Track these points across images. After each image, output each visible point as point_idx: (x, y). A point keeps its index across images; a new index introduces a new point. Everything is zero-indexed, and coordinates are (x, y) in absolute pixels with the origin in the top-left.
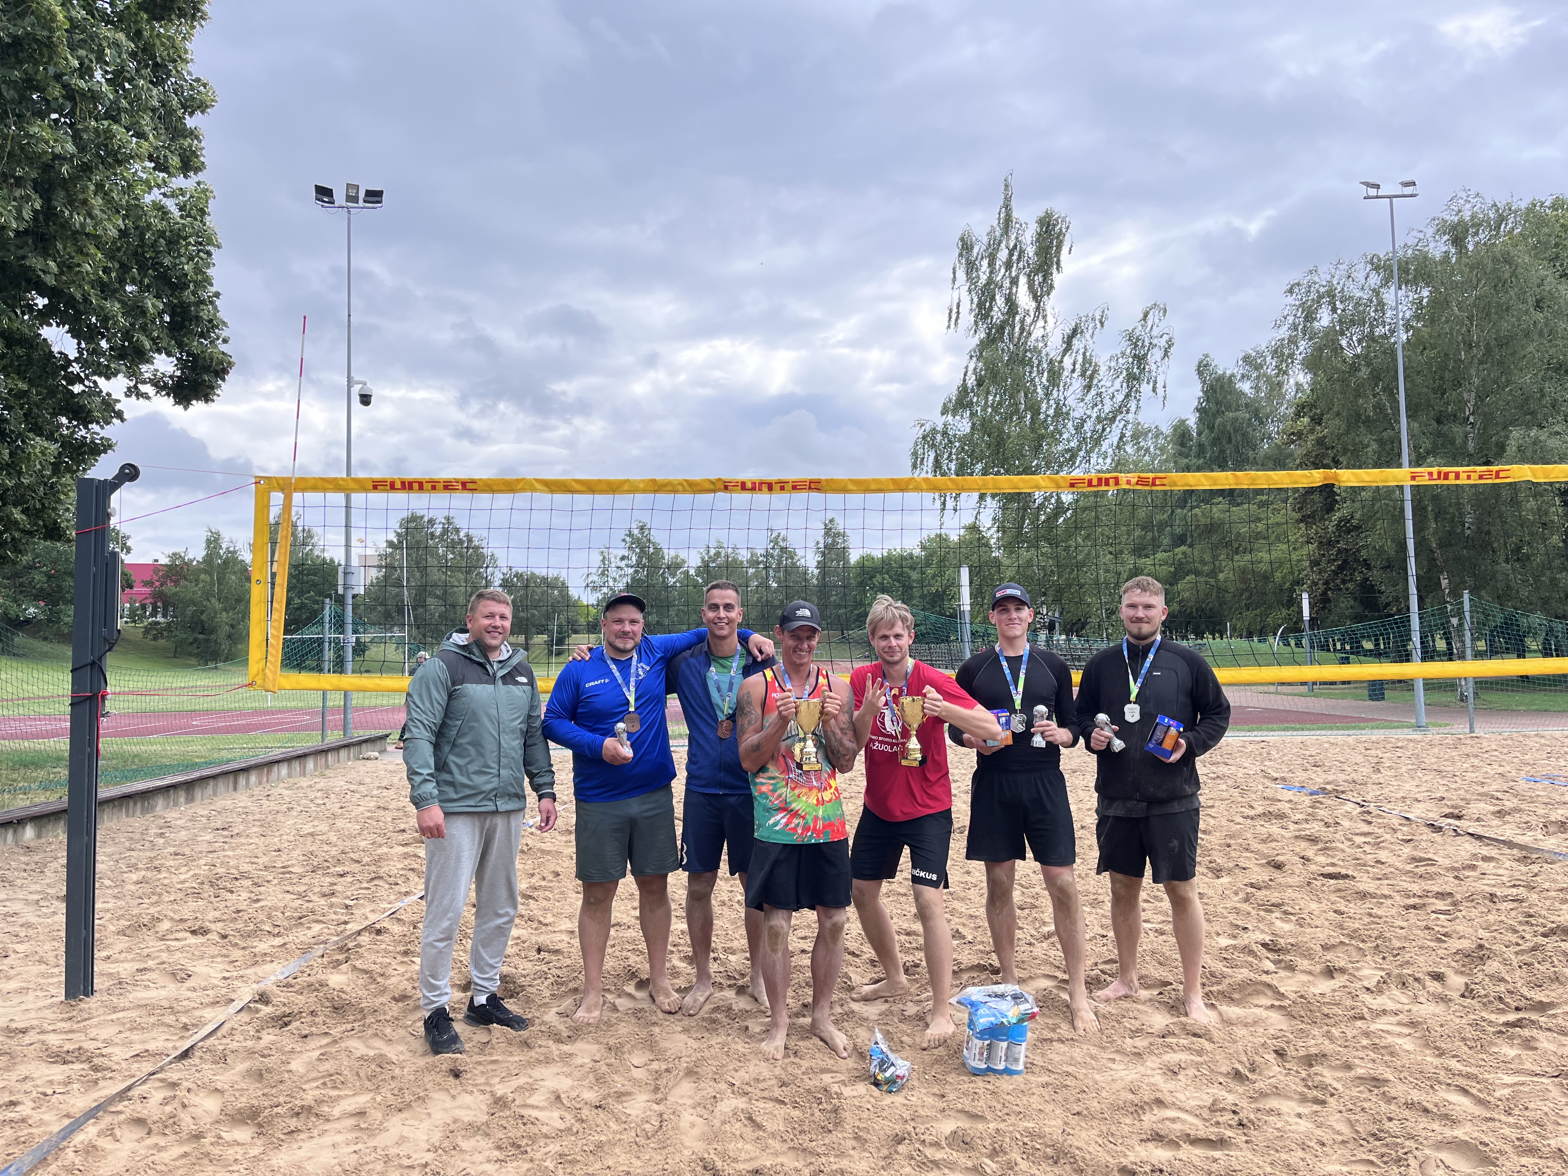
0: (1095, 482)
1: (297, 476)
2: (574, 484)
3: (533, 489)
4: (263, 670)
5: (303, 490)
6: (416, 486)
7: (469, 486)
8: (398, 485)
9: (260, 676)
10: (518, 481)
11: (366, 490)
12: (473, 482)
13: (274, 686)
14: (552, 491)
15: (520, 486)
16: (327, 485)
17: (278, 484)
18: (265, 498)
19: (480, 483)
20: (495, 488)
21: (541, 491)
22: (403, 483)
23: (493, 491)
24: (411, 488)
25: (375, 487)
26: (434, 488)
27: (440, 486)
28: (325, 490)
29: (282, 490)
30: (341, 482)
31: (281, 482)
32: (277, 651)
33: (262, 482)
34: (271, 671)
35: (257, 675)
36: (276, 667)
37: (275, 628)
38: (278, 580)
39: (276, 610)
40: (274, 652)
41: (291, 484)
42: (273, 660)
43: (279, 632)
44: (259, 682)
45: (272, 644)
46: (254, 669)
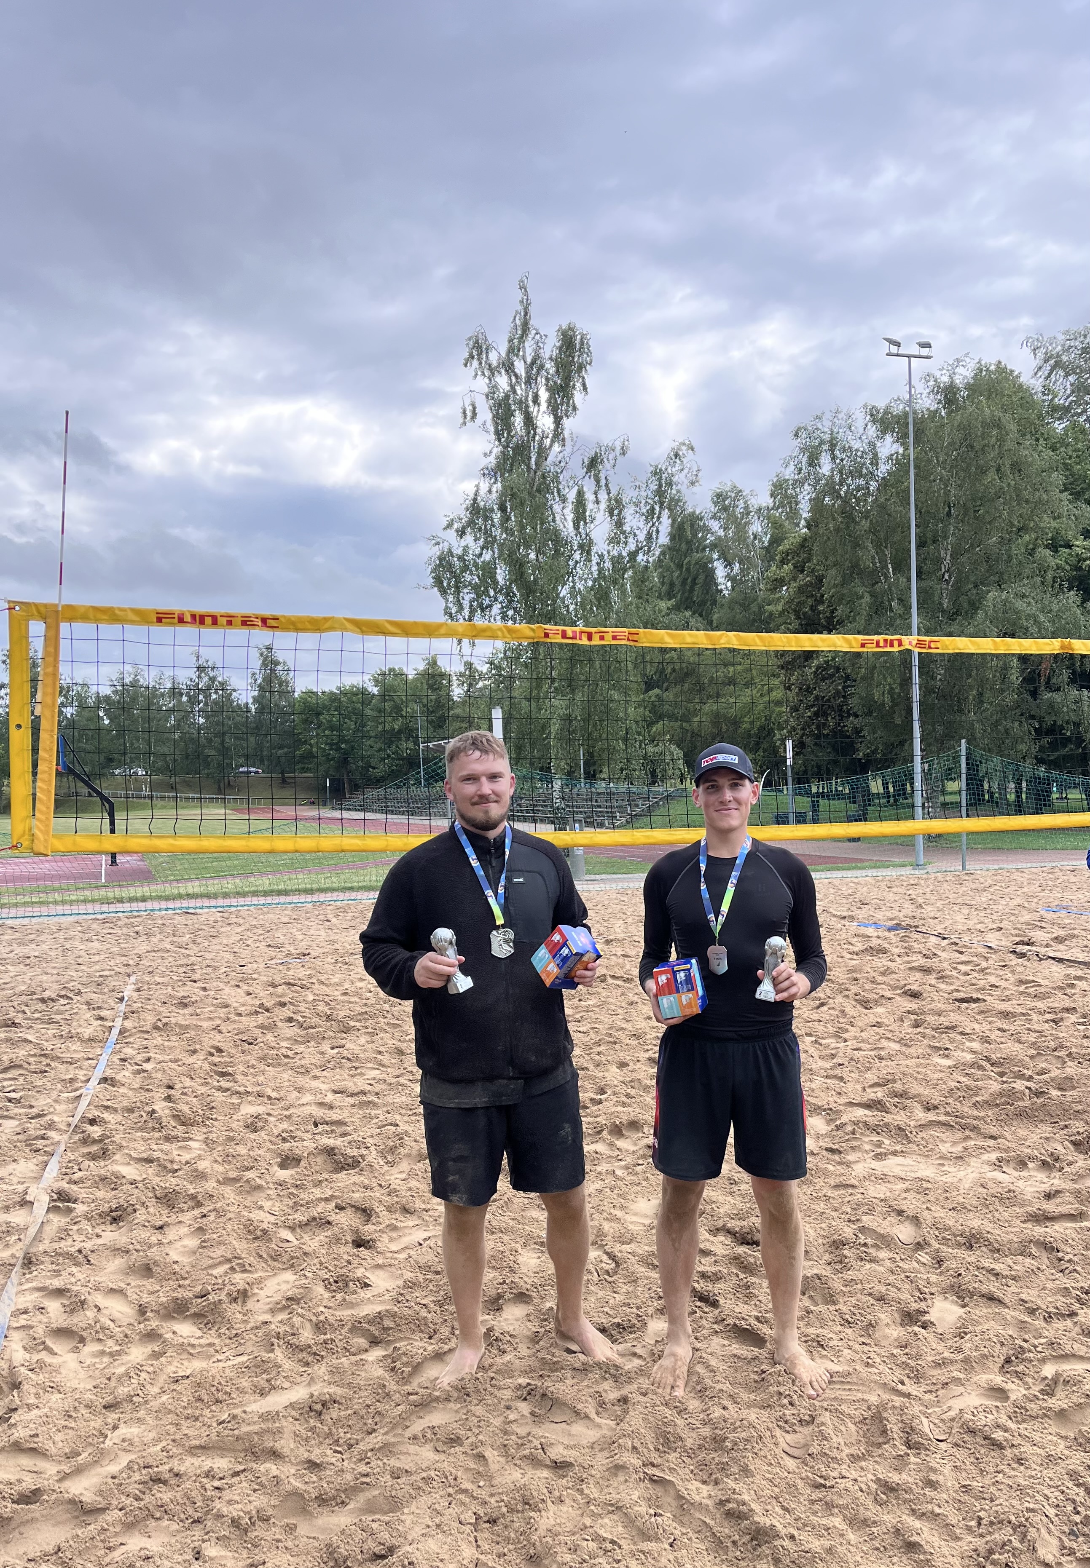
0: (882, 644)
2: (388, 625)
4: (30, 830)
5: (71, 620)
6: (208, 620)
7: (271, 622)
8: (188, 618)
9: (26, 837)
10: (326, 619)
11: (148, 623)
12: (276, 619)
13: (46, 847)
14: (363, 632)
15: (327, 625)
16: (100, 615)
17: (39, 612)
18: (23, 627)
19: (282, 619)
20: (299, 626)
21: (352, 631)
23: (297, 630)
24: (202, 622)
25: (159, 620)
26: (230, 623)
27: (238, 621)
28: (97, 621)
29: (44, 619)
30: (117, 612)
31: (42, 609)
32: (48, 808)
33: (17, 608)
34: (40, 830)
35: (23, 835)
36: (47, 826)
37: (43, 781)
38: (44, 725)
39: (45, 760)
40: (44, 809)
41: (57, 612)
42: (43, 817)
43: (50, 785)
44: (26, 843)
45: (41, 800)
46: (20, 828)
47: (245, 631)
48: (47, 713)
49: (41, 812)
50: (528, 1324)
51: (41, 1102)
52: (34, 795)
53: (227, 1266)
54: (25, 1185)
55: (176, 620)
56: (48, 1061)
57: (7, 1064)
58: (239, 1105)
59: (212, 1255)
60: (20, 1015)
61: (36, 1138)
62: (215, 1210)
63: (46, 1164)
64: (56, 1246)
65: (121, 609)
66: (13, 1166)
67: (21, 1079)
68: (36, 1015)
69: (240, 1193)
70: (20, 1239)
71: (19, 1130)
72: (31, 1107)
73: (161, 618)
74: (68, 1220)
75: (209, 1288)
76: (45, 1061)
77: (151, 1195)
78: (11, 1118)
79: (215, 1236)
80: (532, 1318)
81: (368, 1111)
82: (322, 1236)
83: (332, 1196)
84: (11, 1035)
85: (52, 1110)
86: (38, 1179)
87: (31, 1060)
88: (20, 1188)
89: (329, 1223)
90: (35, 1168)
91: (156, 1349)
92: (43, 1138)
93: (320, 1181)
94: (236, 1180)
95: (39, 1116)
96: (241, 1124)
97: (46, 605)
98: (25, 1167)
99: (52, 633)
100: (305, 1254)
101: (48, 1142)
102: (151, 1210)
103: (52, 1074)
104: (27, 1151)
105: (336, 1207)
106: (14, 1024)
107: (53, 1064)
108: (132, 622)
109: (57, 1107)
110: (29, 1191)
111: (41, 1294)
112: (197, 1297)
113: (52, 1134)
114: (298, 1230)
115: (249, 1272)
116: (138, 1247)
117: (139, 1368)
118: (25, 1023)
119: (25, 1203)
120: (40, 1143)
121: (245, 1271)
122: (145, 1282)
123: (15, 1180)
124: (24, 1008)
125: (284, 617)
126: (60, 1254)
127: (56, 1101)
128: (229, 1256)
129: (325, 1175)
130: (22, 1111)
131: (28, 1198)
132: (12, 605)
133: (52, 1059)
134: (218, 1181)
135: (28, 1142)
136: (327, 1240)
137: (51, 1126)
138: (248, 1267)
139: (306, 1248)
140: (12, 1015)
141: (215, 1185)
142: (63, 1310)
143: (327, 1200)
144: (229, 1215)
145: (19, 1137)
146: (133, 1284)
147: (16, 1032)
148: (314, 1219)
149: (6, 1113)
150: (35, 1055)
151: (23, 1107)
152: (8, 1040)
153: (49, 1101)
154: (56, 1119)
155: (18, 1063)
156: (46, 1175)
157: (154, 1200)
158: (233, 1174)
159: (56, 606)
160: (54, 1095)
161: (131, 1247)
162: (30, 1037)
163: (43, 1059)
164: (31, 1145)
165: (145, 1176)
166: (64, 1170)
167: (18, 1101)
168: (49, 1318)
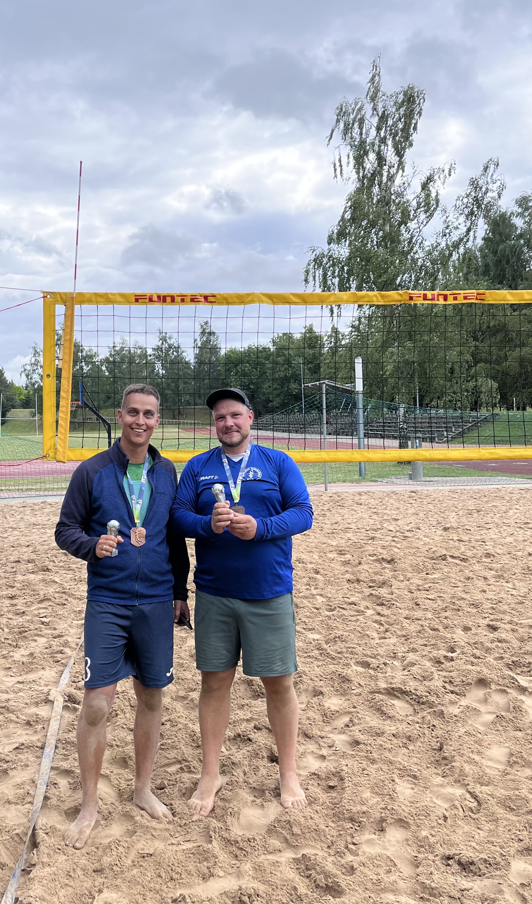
1: (76, 291)
2: (291, 297)
3: (261, 301)
4: (55, 445)
5: (81, 303)
6: (169, 299)
7: (211, 299)
8: (155, 298)
9: (52, 450)
10: (248, 295)
11: (129, 302)
12: (214, 296)
13: (64, 457)
14: (274, 303)
15: (249, 299)
16: (99, 299)
17: (62, 299)
18: (52, 309)
19: (218, 296)
20: (230, 300)
21: (267, 303)
22: (159, 297)
23: (228, 303)
24: (164, 301)
25: (137, 300)
26: (183, 301)
27: (188, 299)
28: (97, 303)
29: (65, 303)
30: (110, 296)
31: (64, 296)
32: (65, 431)
33: (48, 296)
34: (61, 446)
35: (50, 449)
36: (65, 442)
37: (62, 412)
38: (64, 374)
39: (64, 398)
40: (63, 431)
41: (73, 298)
42: (62, 437)
43: (67, 415)
44: (52, 455)
45: (61, 425)
46: (48, 444)
47: (192, 306)
48: (66, 366)
49: (61, 433)
50: (408, 848)
51: (62, 626)
52: (57, 422)
53: (179, 766)
54: (49, 687)
55: (147, 300)
56: (67, 597)
57: (42, 597)
58: (186, 638)
59: (167, 756)
60: (51, 563)
61: (57, 652)
62: (169, 720)
63: (62, 672)
64: (66, 736)
65: (112, 294)
66: (42, 672)
67: (50, 608)
68: (61, 564)
69: (187, 708)
70: (44, 728)
71: (47, 645)
72: (55, 629)
73: (138, 299)
74: (74, 717)
75: (166, 782)
76: (65, 597)
77: (127, 704)
78: (43, 636)
79: (169, 741)
80: (410, 843)
82: (246, 749)
83: (251, 718)
84: (46, 577)
85: (67, 632)
86: (57, 683)
87: (56, 595)
88: (46, 689)
89: (250, 740)
90: (54, 674)
91: (130, 828)
92: (61, 653)
93: (243, 705)
94: (184, 698)
95: (60, 636)
96: (188, 653)
97: (65, 294)
98: (49, 674)
99: (69, 312)
100: (233, 763)
101: (64, 656)
102: (128, 715)
103: (68, 606)
104: (51, 662)
105: (255, 727)
106: (48, 570)
107: (69, 599)
108: (119, 303)
109: (71, 630)
110: (51, 693)
111: (56, 772)
112: (157, 789)
113: (67, 650)
115: (194, 772)
116: (119, 743)
117: (118, 842)
118: (54, 569)
119: (48, 701)
120: (59, 656)
121: (190, 772)
122: (123, 771)
123: (43, 683)
124: (54, 559)
125: (220, 294)
126: (69, 743)
127: (70, 626)
128: (180, 759)
129: (247, 701)
130: (49, 632)
131: (51, 698)
132: (45, 295)
133: (69, 596)
134: (172, 698)
135: (52, 655)
136: (249, 754)
137: (66, 644)
138: (193, 769)
139: (235, 760)
140: (47, 563)
141: (169, 700)
142: (69, 786)
143: (248, 720)
144: (180, 726)
145: (47, 650)
146: (115, 772)
147: (49, 575)
148: (239, 735)
149: (40, 633)
150: (58, 592)
151: (50, 629)
152: (44, 580)
153: (66, 625)
154: (70, 639)
155: (49, 597)
156: (61, 682)
157: (129, 708)
158: (182, 693)
159: (72, 294)
160: (69, 621)
161: (114, 743)
162: (57, 580)
163: (64, 595)
164: (54, 657)
165: (124, 689)
166: (73, 678)
167: (47, 624)
168: (60, 792)
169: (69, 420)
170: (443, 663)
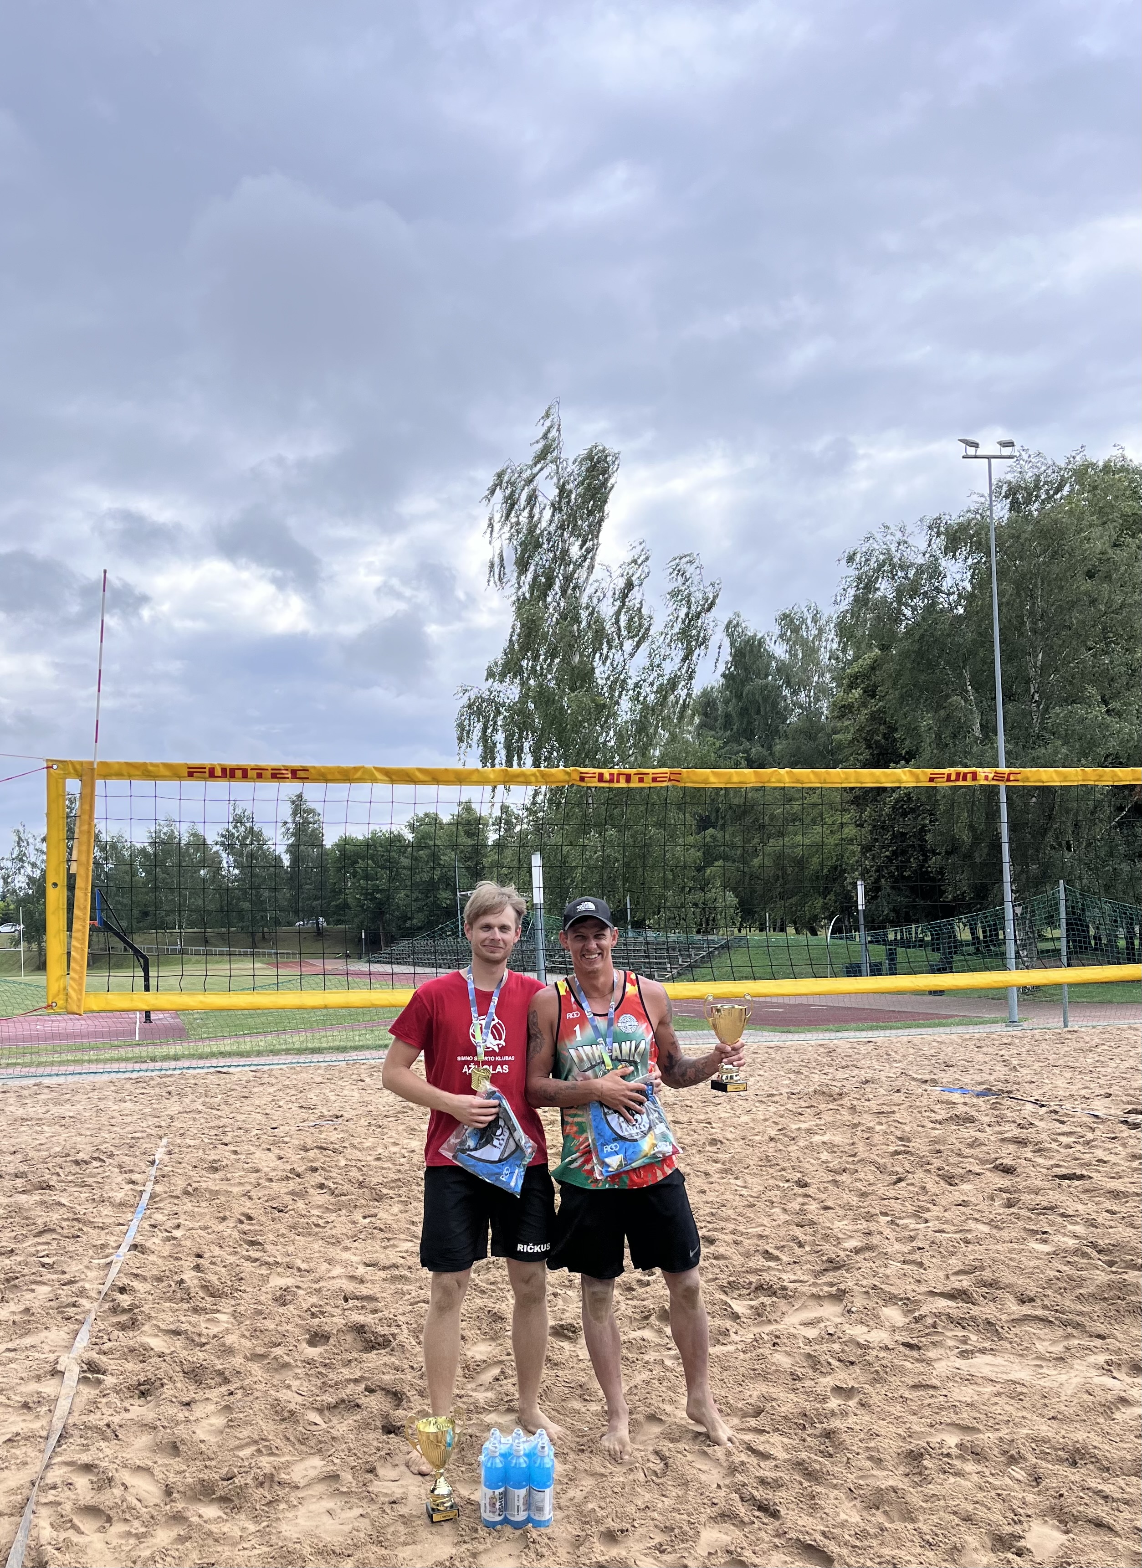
0: (953, 777)
1: (98, 760)
2: (418, 774)
3: (374, 780)
4: (65, 989)
5: (106, 777)
6: (239, 773)
7: (301, 774)
8: (218, 772)
9: (62, 996)
10: (356, 769)
11: (180, 778)
12: (305, 770)
13: (78, 1007)
14: (393, 781)
15: (358, 775)
16: (133, 772)
17: (75, 770)
18: (60, 785)
19: (312, 771)
20: (329, 777)
21: (382, 781)
22: (224, 770)
23: (327, 781)
24: (233, 776)
25: (191, 775)
26: (259, 776)
27: (268, 774)
28: (130, 777)
29: (80, 776)
30: (151, 768)
31: (78, 767)
32: (81, 967)
33: (55, 767)
34: (74, 990)
35: (58, 995)
36: (80, 985)
37: (77, 939)
38: (79, 883)
39: (78, 918)
40: (78, 968)
41: (93, 769)
42: (76, 976)
43: (83, 944)
44: (61, 1003)
45: (75, 959)
46: (54, 987)
47: (274, 785)
48: (82, 872)
49: (75, 971)
51: (73, 1268)
52: (69, 954)
53: (254, 1448)
54: (56, 1354)
55: (207, 775)
56: (81, 1226)
57: (41, 1227)
58: (268, 1276)
59: (238, 1435)
60: (55, 1177)
61: (68, 1306)
62: (242, 1388)
63: (76, 1333)
64: (85, 1418)
65: (152, 765)
66: (45, 1333)
67: (55, 1243)
68: (70, 1178)
69: (268, 1371)
70: (50, 1411)
71: (51, 1296)
72: (64, 1273)
73: (193, 772)
74: (97, 1392)
75: (236, 1470)
76: (78, 1225)
77: (178, 1369)
78: (44, 1284)
79: (241, 1415)
81: (400, 1286)
82: (351, 1420)
83: (361, 1377)
84: (46, 1198)
85: (83, 1276)
86: (69, 1347)
87: (64, 1224)
88: (52, 1357)
89: (358, 1406)
90: (66, 1337)
91: (182, 1533)
92: (74, 1306)
93: (350, 1361)
94: (263, 1356)
95: (71, 1282)
96: (270, 1296)
97: (81, 763)
98: (57, 1335)
99: (88, 790)
100: (333, 1438)
101: (79, 1310)
102: (179, 1385)
103: (84, 1239)
104: (59, 1318)
105: (366, 1389)
106: (49, 1187)
107: (85, 1229)
108: (164, 778)
109: (89, 1274)
110: (60, 1360)
111: (70, 1468)
112: (223, 1480)
113: (83, 1301)
114: (326, 1412)
115: (276, 1455)
116: (166, 1424)
117: (165, 1552)
118: (58, 1186)
119: (56, 1373)
120: (71, 1311)
121: (272, 1454)
122: (172, 1462)
123: (47, 1348)
124: (58, 1170)
125: (314, 767)
126: (90, 1428)
127: (87, 1267)
128: (256, 1437)
129: (355, 1355)
130: (55, 1277)
131: (59, 1368)
132: (50, 764)
133: (84, 1224)
134: (246, 1357)
135: (60, 1309)
136: (356, 1424)
137: (82, 1293)
138: (275, 1451)
139: (335, 1433)
140: (47, 1177)
141: (242, 1361)
142: (90, 1486)
143: (356, 1381)
144: (257, 1394)
145: (52, 1303)
146: (160, 1462)
147: (50, 1195)
148: (343, 1401)
149: (39, 1279)
150: (67, 1219)
151: (56, 1273)
152: (43, 1203)
153: (81, 1267)
154: (87, 1286)
155: (52, 1227)
156: (76, 1344)
157: (181, 1374)
158: (260, 1350)
159: (92, 763)
160: (86, 1261)
161: (158, 1423)
162: (64, 1201)
163: (75, 1223)
164: (62, 1312)
165: (173, 1349)
166: (94, 1340)
167: (51, 1266)
168: (77, 1494)
169: (86, 950)
170: (634, 1290)
